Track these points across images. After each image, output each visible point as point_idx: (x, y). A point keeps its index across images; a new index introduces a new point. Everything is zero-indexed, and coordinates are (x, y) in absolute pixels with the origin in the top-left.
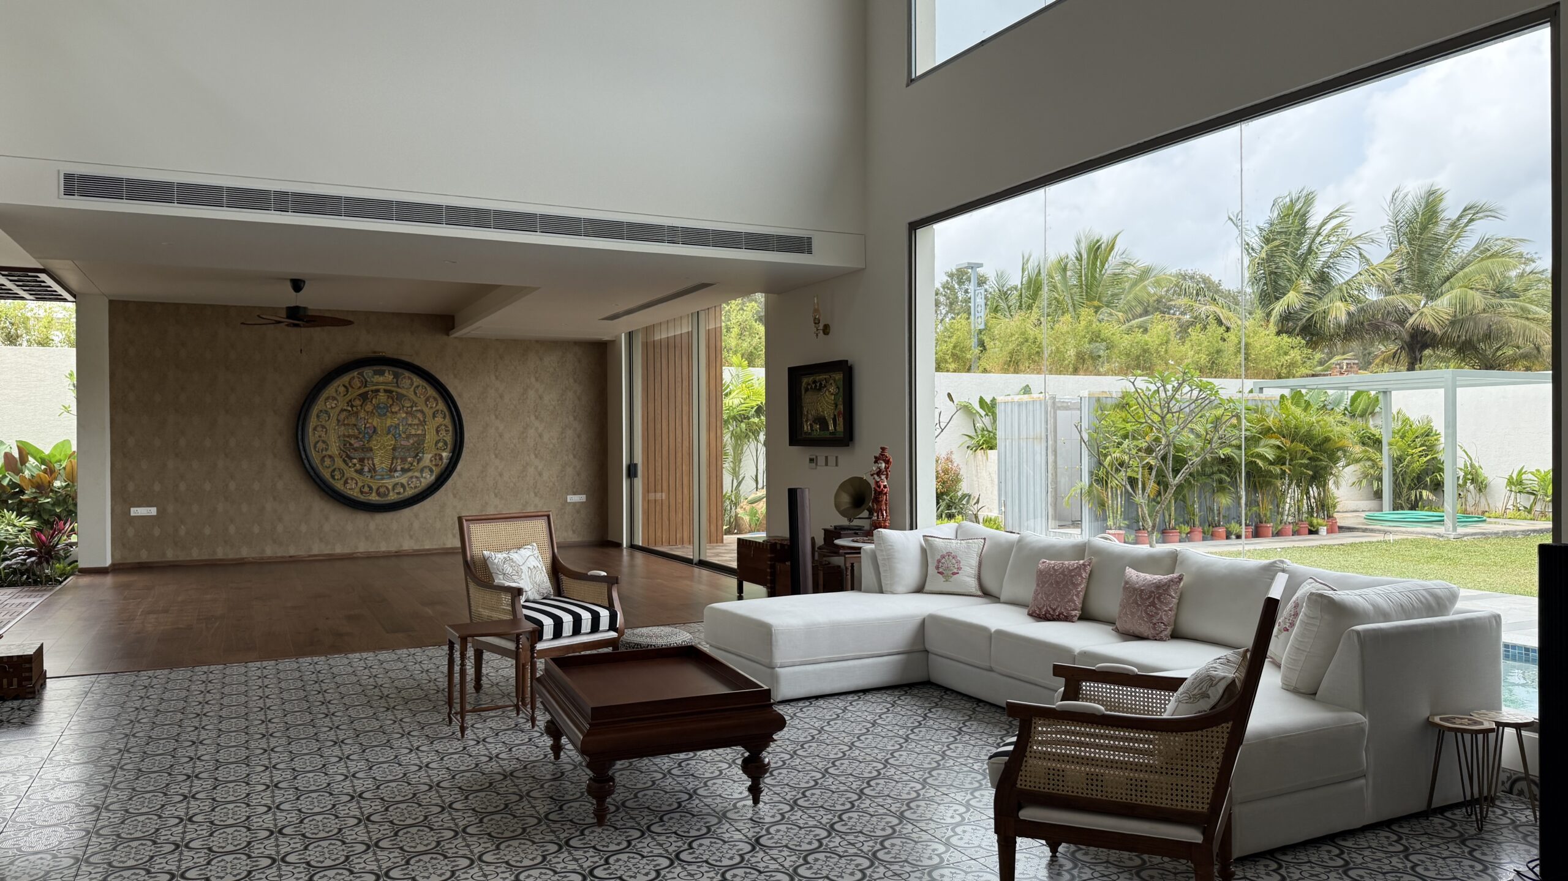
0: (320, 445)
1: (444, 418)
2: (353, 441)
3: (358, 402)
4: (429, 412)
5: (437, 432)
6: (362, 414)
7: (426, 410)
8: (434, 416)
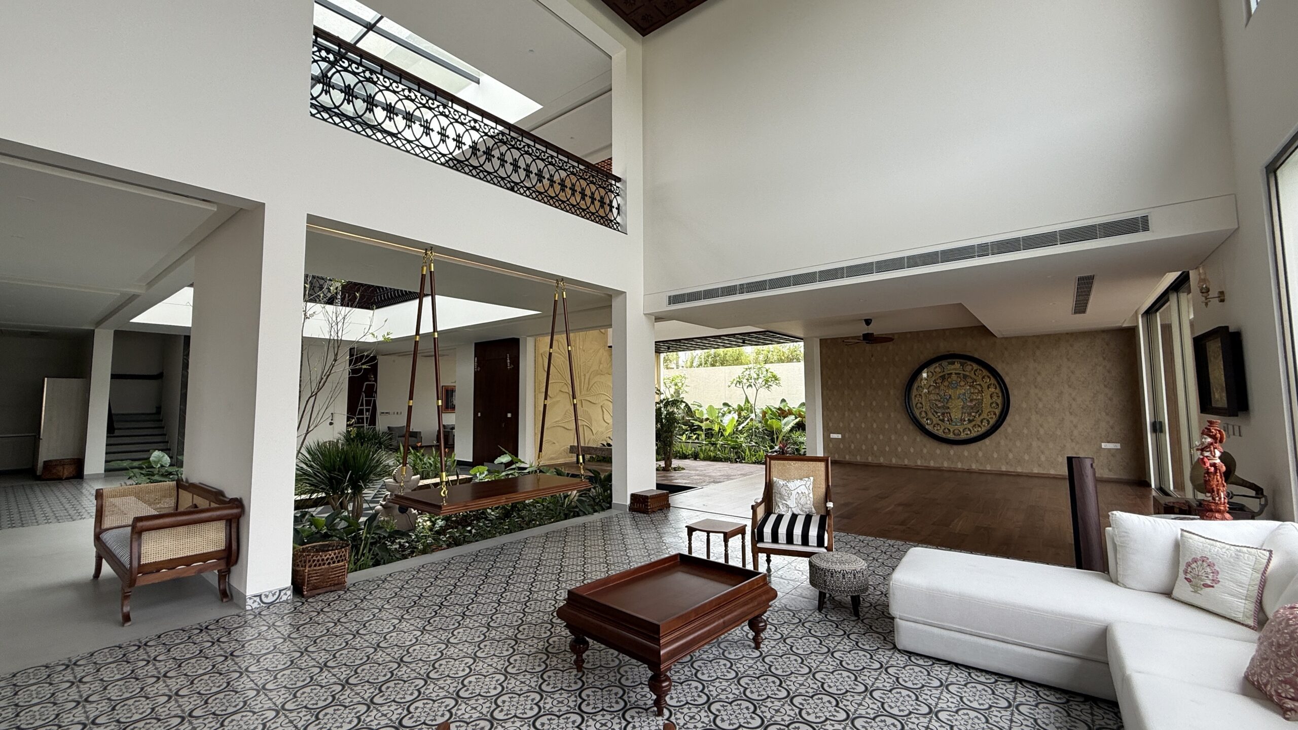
0: (919, 405)
1: (996, 388)
2: (937, 403)
3: (939, 381)
4: (985, 386)
5: (991, 397)
6: (942, 387)
7: (982, 383)
8: (988, 388)
